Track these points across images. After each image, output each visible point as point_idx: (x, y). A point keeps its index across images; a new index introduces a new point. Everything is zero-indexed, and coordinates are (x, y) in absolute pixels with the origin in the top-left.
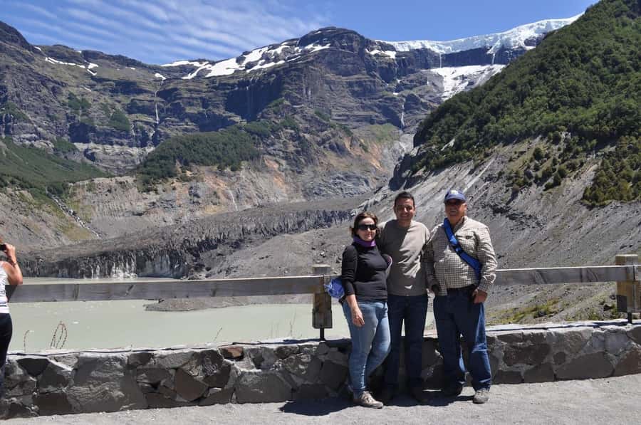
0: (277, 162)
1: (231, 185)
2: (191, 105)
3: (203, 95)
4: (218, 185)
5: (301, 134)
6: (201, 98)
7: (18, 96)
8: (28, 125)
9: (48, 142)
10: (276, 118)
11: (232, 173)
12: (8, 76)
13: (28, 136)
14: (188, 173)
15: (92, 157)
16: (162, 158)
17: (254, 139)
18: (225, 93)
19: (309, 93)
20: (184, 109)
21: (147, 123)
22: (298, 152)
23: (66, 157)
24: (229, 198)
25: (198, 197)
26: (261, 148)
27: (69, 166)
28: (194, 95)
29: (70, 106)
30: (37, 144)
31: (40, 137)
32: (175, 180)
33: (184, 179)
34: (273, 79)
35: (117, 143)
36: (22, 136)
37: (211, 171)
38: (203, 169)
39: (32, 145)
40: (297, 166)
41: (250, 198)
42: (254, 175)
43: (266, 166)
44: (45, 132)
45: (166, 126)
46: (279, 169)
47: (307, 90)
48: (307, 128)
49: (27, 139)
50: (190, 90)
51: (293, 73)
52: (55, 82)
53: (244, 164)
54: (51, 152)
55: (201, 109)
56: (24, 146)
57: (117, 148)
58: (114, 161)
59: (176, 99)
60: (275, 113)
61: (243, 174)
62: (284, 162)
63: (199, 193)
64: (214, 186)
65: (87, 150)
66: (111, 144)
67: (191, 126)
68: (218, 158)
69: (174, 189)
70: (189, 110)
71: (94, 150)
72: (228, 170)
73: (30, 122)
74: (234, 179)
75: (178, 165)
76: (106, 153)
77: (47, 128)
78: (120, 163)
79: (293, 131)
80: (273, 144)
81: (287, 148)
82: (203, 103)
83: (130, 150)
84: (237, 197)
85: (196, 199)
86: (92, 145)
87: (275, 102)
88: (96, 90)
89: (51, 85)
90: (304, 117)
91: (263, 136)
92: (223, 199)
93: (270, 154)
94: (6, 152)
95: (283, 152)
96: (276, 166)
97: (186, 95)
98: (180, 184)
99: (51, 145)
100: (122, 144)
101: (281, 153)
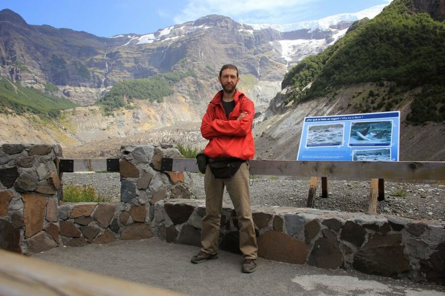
0: (184, 97)
1: (158, 111)
2: (128, 62)
3: (135, 56)
4: (150, 111)
5: (198, 80)
6: (134, 57)
7: (23, 57)
8: (30, 74)
9: (42, 85)
10: (183, 70)
11: (158, 104)
12: (16, 44)
13: (30, 81)
14: (132, 104)
15: (68, 94)
16: (115, 94)
17: (170, 83)
18: (149, 55)
19: (203, 55)
20: (123, 64)
21: (101, 73)
22: (196, 91)
23: (52, 94)
24: (157, 120)
25: (139, 119)
26: (174, 88)
27: (55, 100)
28: (129, 56)
29: (54, 63)
30: (35, 86)
31: (37, 82)
32: (124, 109)
33: (129, 108)
34: (180, 45)
35: (83, 86)
36: (26, 81)
37: (145, 103)
38: (141, 101)
39: (32, 87)
40: (196, 100)
41: (170, 120)
42: (171, 105)
43: (178, 100)
44: (39, 79)
45: (113, 75)
46: (185, 102)
47: (201, 52)
48: (201, 76)
49: (29, 83)
50: (127, 53)
51: (193, 42)
52: (44, 48)
53: (165, 98)
54: (44, 91)
55: (134, 64)
56: (27, 87)
57: (83, 89)
58: (81, 97)
59: (118, 58)
60: (182, 67)
61: (164, 104)
62: (188, 97)
63: (139, 116)
64: (148, 112)
65: (65, 90)
66: (79, 86)
67: (128, 74)
68: (149, 94)
69: (124, 114)
70: (126, 65)
71: (69, 90)
72: (155, 102)
73: (30, 72)
74: (159, 108)
75: (125, 99)
76: (76, 92)
77: (40, 77)
78: (85, 98)
79: (193, 78)
80: (181, 86)
81: (190, 89)
82: (135, 60)
83: (90, 90)
84: (162, 119)
85: (137, 120)
86: (67, 87)
87: (181, 60)
88: (69, 53)
89: (42, 50)
90: (200, 69)
91: (175, 81)
92: (153, 120)
93: (179, 92)
94: (17, 91)
95: (188, 91)
96: (184, 100)
97: (124, 56)
98: (127, 111)
99: (43, 87)
100: (86, 86)
101: (186, 92)
